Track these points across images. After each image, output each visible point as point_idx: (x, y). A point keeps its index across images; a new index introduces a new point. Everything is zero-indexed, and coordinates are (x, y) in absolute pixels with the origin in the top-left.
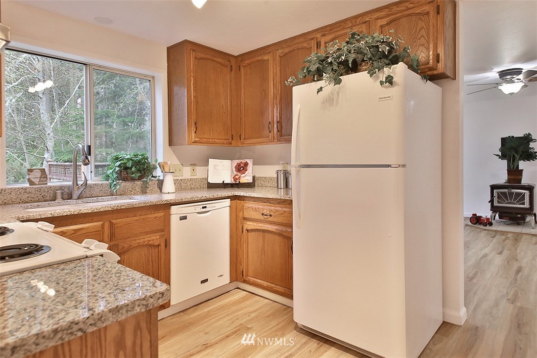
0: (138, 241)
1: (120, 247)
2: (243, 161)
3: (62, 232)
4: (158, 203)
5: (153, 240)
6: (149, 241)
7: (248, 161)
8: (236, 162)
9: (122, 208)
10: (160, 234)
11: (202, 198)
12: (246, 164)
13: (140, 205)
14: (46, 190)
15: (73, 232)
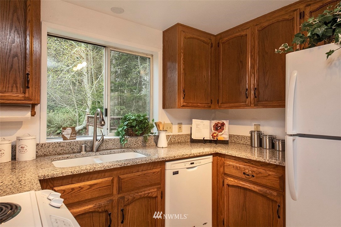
0: (140, 194)
1: (126, 200)
2: (221, 122)
3: (80, 187)
4: (156, 161)
5: (152, 192)
6: (149, 193)
7: (225, 121)
8: (214, 122)
9: (128, 165)
10: (157, 186)
11: (191, 156)
12: (223, 124)
13: (142, 163)
14: (75, 144)
15: (89, 187)
